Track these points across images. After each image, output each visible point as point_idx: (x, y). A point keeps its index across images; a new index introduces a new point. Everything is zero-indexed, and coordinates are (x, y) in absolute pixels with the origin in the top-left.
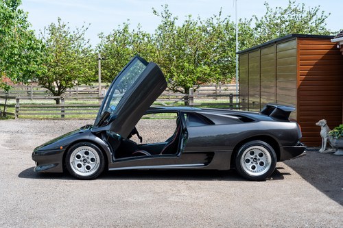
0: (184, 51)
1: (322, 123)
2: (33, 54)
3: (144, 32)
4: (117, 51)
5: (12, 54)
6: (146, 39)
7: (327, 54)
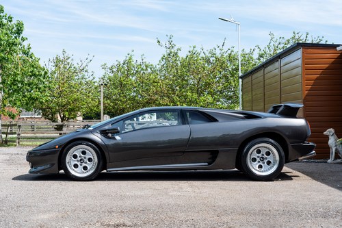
0: (187, 81)
1: (330, 132)
2: (36, 81)
3: (147, 63)
4: (120, 81)
5: (15, 80)
6: (149, 70)
7: (333, 63)
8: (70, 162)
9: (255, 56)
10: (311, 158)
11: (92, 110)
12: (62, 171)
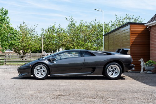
0: (79, 36)
1: (141, 60)
2: (13, 36)
3: (62, 28)
4: (50, 36)
6: (63, 31)
7: (143, 31)
8: (36, 72)
9: (110, 25)
10: (133, 71)
11: (37, 49)
12: (32, 76)
